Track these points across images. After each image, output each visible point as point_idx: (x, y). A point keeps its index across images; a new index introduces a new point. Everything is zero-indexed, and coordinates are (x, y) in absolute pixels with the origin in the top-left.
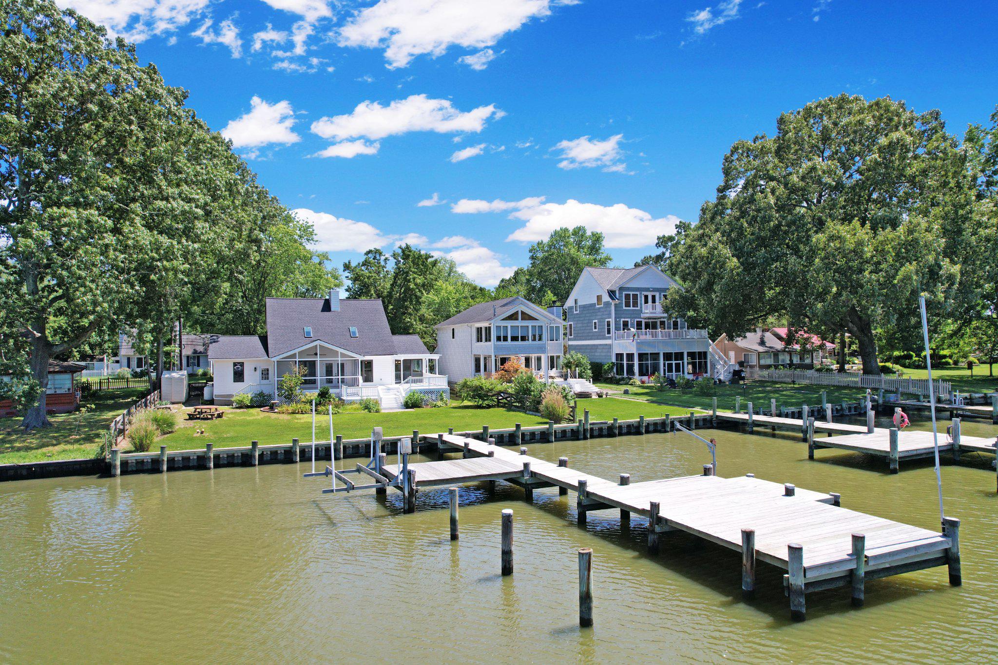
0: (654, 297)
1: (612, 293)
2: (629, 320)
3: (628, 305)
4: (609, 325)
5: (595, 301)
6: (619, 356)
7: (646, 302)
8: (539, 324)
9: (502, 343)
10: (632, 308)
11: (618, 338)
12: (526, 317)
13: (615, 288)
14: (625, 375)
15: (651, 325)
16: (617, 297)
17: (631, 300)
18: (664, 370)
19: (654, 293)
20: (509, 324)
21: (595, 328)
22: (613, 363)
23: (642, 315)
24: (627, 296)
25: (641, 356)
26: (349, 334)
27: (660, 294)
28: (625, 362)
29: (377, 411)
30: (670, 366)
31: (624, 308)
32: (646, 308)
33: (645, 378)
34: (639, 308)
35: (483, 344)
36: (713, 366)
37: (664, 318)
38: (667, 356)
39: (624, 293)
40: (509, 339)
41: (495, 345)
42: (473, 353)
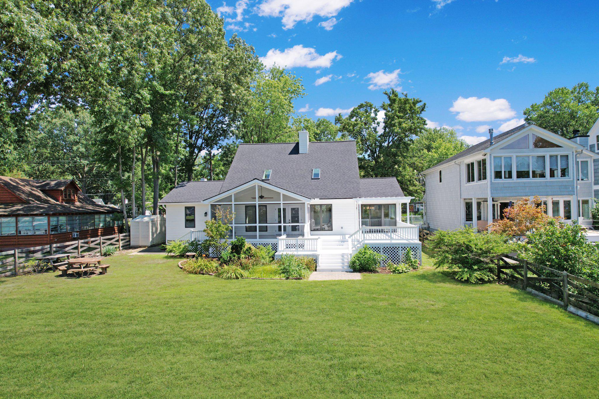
9: (503, 181)
12: (541, 144)
20: (515, 154)
26: (310, 175)
35: (476, 183)
40: (514, 174)
41: (492, 183)
42: (464, 197)
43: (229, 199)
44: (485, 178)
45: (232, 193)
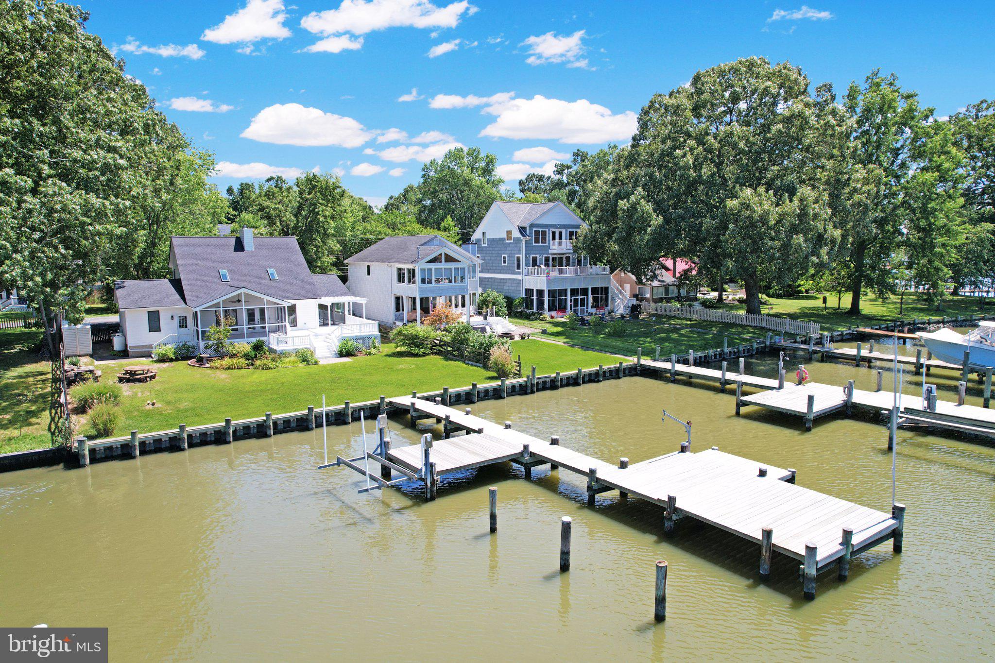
0: (560, 233)
1: (522, 230)
2: (538, 256)
3: (537, 241)
4: (519, 260)
5: (505, 236)
6: (529, 292)
7: (554, 239)
8: (462, 266)
9: (427, 285)
10: (540, 244)
11: (527, 274)
12: (449, 259)
13: (526, 224)
14: (535, 310)
15: (559, 261)
16: (528, 233)
17: (541, 236)
18: (571, 305)
19: (560, 230)
20: (433, 266)
21: (504, 262)
22: (522, 298)
23: (550, 252)
24: (537, 233)
25: (552, 293)
26: (267, 277)
27: (566, 231)
28: (535, 298)
29: (316, 363)
30: (576, 301)
31: (534, 244)
32: (554, 244)
33: (554, 313)
34: (547, 244)
35: (405, 285)
36: (613, 300)
37: (570, 253)
38: (574, 292)
39: (534, 229)
40: (433, 281)
41: (419, 287)
42: (394, 293)
43: (217, 305)
44: (414, 283)
45: (221, 300)
